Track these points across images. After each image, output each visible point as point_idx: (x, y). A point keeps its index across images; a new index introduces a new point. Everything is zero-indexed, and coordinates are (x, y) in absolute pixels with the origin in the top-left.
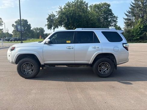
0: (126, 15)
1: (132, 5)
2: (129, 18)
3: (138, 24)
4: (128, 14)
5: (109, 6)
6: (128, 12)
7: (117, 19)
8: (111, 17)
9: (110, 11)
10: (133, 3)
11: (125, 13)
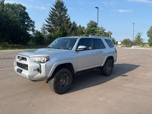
0: (47, 21)
1: (51, 13)
2: (49, 24)
3: (58, 31)
4: (48, 20)
5: (25, 8)
6: (48, 19)
7: (34, 24)
8: (27, 21)
9: (27, 14)
10: (51, 11)
11: (45, 20)
